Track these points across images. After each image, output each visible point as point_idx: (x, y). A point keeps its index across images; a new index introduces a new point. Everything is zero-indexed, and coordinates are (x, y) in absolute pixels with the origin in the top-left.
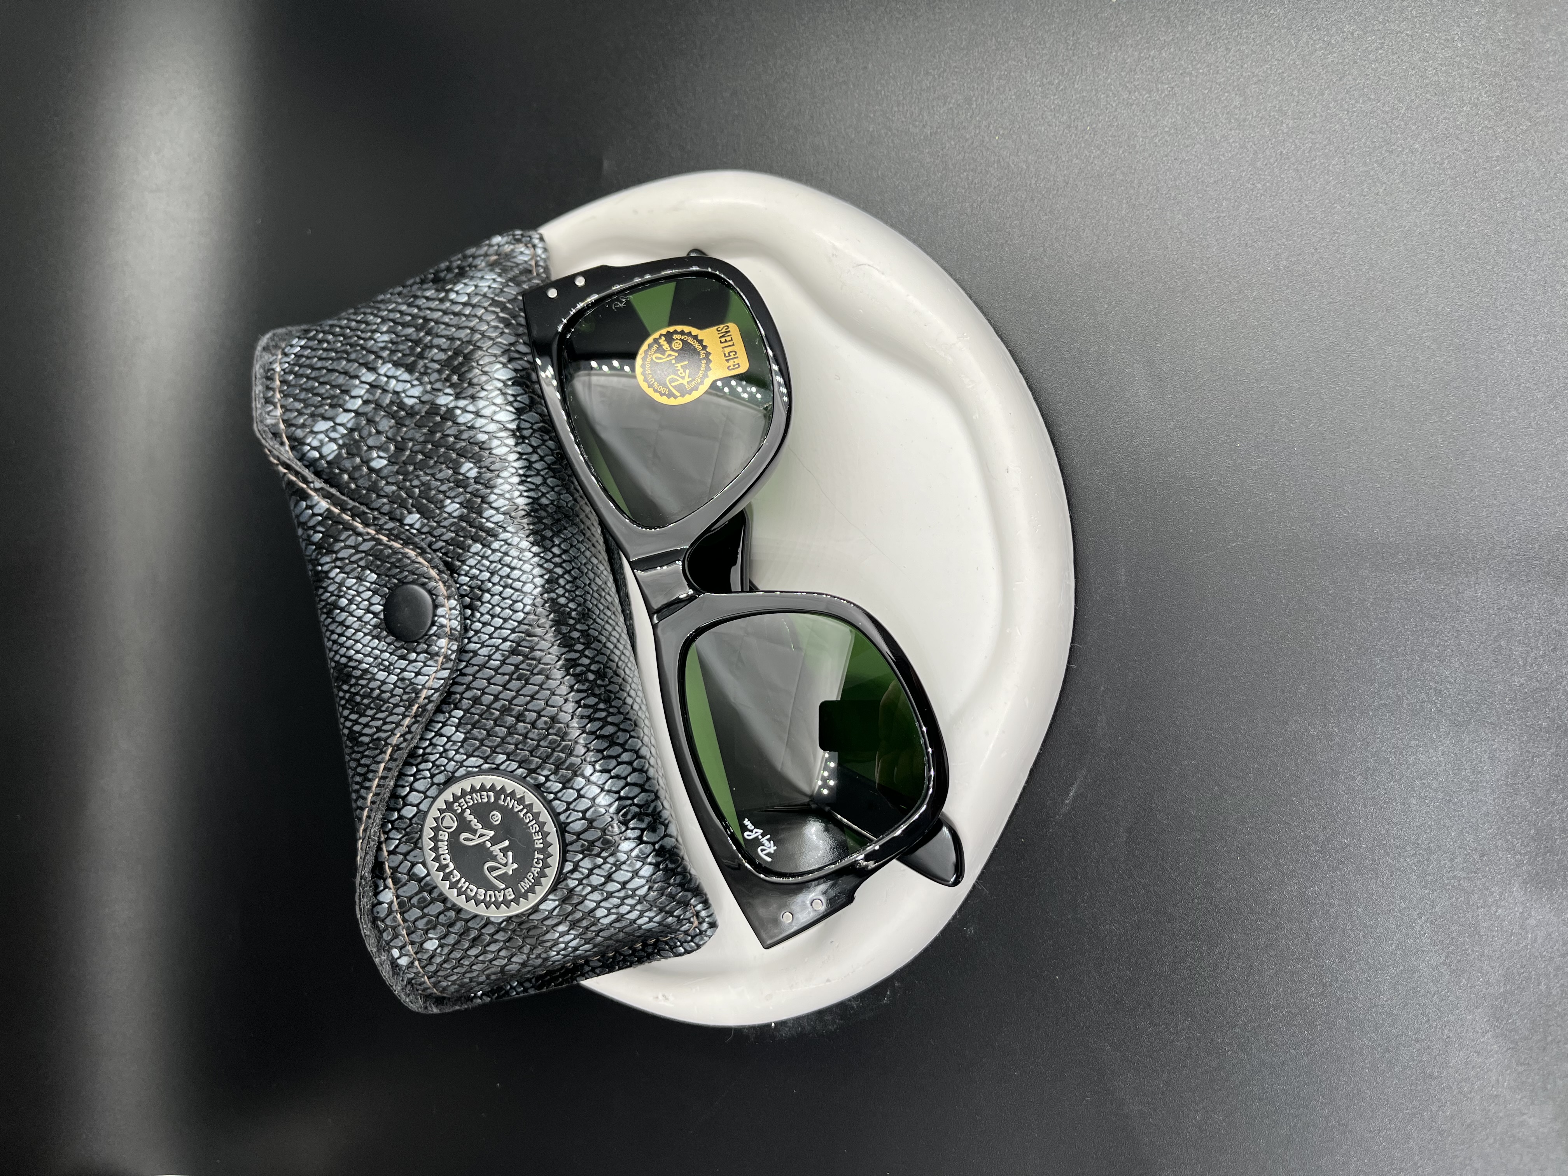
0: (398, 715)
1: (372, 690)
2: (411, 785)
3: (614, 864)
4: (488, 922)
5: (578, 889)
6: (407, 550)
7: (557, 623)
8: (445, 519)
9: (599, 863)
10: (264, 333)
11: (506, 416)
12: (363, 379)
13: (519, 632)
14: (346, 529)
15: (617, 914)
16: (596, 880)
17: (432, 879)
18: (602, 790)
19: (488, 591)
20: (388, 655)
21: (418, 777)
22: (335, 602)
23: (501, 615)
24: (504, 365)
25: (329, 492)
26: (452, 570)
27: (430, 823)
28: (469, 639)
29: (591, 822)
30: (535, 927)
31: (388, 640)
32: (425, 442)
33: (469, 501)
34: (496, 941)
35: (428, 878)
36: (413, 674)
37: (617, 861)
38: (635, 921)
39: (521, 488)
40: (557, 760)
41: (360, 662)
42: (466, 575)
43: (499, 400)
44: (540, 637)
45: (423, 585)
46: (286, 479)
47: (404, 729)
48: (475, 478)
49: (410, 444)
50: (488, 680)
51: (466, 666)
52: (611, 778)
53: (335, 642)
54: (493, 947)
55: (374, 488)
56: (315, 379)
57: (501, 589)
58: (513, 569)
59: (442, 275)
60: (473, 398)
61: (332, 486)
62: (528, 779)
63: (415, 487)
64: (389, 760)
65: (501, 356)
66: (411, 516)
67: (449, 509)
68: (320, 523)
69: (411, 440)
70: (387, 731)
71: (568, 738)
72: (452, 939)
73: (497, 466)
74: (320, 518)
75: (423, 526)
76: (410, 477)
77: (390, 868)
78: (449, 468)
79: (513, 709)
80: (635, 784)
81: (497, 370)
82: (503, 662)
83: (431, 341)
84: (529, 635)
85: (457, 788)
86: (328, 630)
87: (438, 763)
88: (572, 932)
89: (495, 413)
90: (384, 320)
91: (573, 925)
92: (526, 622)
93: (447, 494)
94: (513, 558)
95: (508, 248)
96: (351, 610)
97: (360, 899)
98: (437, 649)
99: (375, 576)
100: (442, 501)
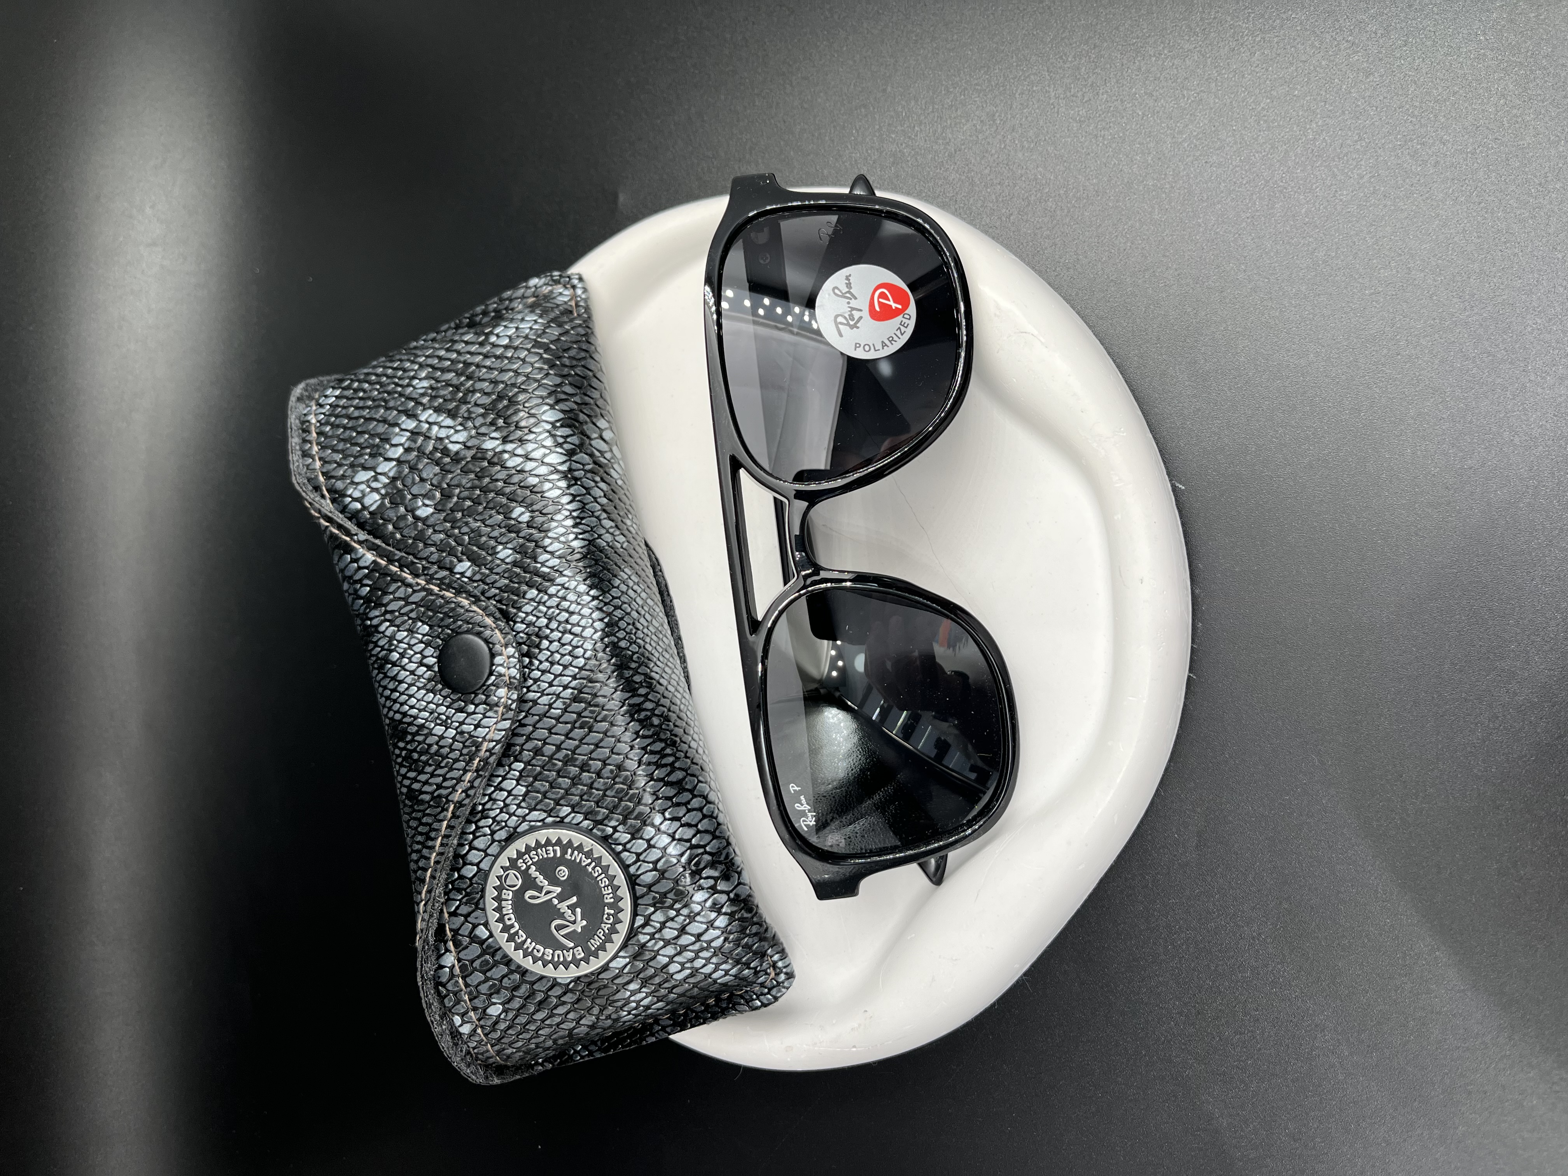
0: (459, 770)
1: (430, 746)
2: (470, 844)
3: (688, 916)
4: (555, 984)
5: (649, 944)
6: (460, 599)
7: (620, 668)
8: (498, 566)
9: (672, 916)
10: (296, 384)
11: (555, 458)
12: (403, 427)
13: (580, 679)
14: (394, 581)
15: (691, 968)
16: (669, 933)
17: (496, 941)
18: (674, 839)
19: (547, 637)
20: (445, 708)
21: (478, 834)
22: (387, 656)
23: (561, 662)
24: (552, 407)
25: (374, 543)
26: (508, 617)
27: (493, 881)
28: (528, 688)
29: (662, 873)
30: (605, 986)
31: (444, 693)
32: (473, 488)
33: (522, 546)
34: (564, 1003)
35: (490, 940)
36: (472, 727)
37: (691, 912)
38: (711, 974)
39: (575, 530)
40: (624, 810)
41: (416, 718)
42: (522, 622)
43: (549, 442)
44: (602, 682)
45: (478, 634)
46: (328, 533)
47: (465, 784)
48: (528, 522)
49: (457, 491)
50: (550, 730)
51: (526, 717)
52: (682, 825)
53: (388, 698)
54: (561, 1010)
55: (420, 537)
56: (353, 428)
57: (560, 635)
58: (572, 613)
59: (478, 319)
60: (521, 441)
61: (376, 537)
62: (595, 831)
63: (463, 534)
64: (451, 818)
65: (547, 398)
66: (461, 564)
67: (501, 555)
68: (366, 576)
69: (458, 486)
70: (448, 788)
71: (636, 786)
72: (516, 1003)
73: (550, 509)
74: (367, 571)
75: (474, 574)
76: (458, 525)
77: (451, 930)
78: (499, 513)
79: (577, 759)
80: (706, 831)
81: (544, 412)
82: (565, 711)
83: (473, 385)
84: (591, 681)
85: (520, 845)
86: (380, 686)
87: (498, 818)
88: (644, 990)
89: (545, 455)
90: (422, 366)
91: (645, 982)
92: (587, 667)
93: (499, 540)
94: (572, 602)
95: (546, 290)
96: (403, 664)
97: (422, 965)
98: (496, 699)
99: (427, 628)
100: (494, 548)
